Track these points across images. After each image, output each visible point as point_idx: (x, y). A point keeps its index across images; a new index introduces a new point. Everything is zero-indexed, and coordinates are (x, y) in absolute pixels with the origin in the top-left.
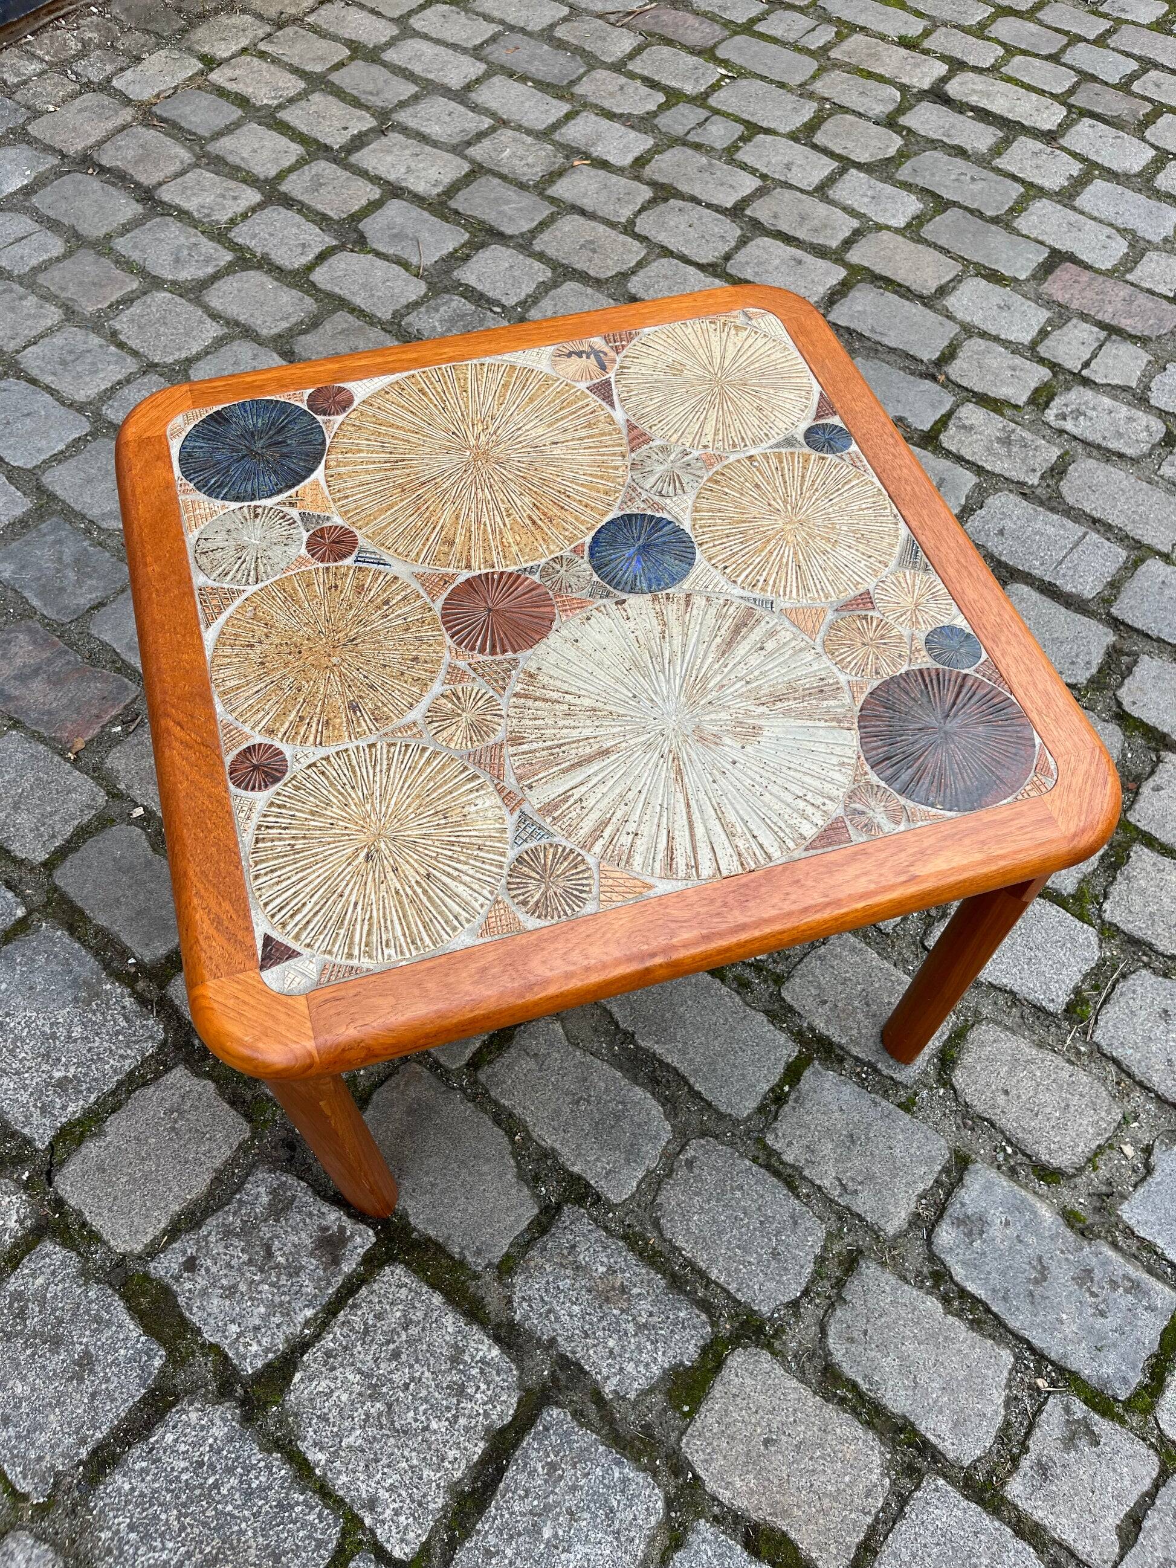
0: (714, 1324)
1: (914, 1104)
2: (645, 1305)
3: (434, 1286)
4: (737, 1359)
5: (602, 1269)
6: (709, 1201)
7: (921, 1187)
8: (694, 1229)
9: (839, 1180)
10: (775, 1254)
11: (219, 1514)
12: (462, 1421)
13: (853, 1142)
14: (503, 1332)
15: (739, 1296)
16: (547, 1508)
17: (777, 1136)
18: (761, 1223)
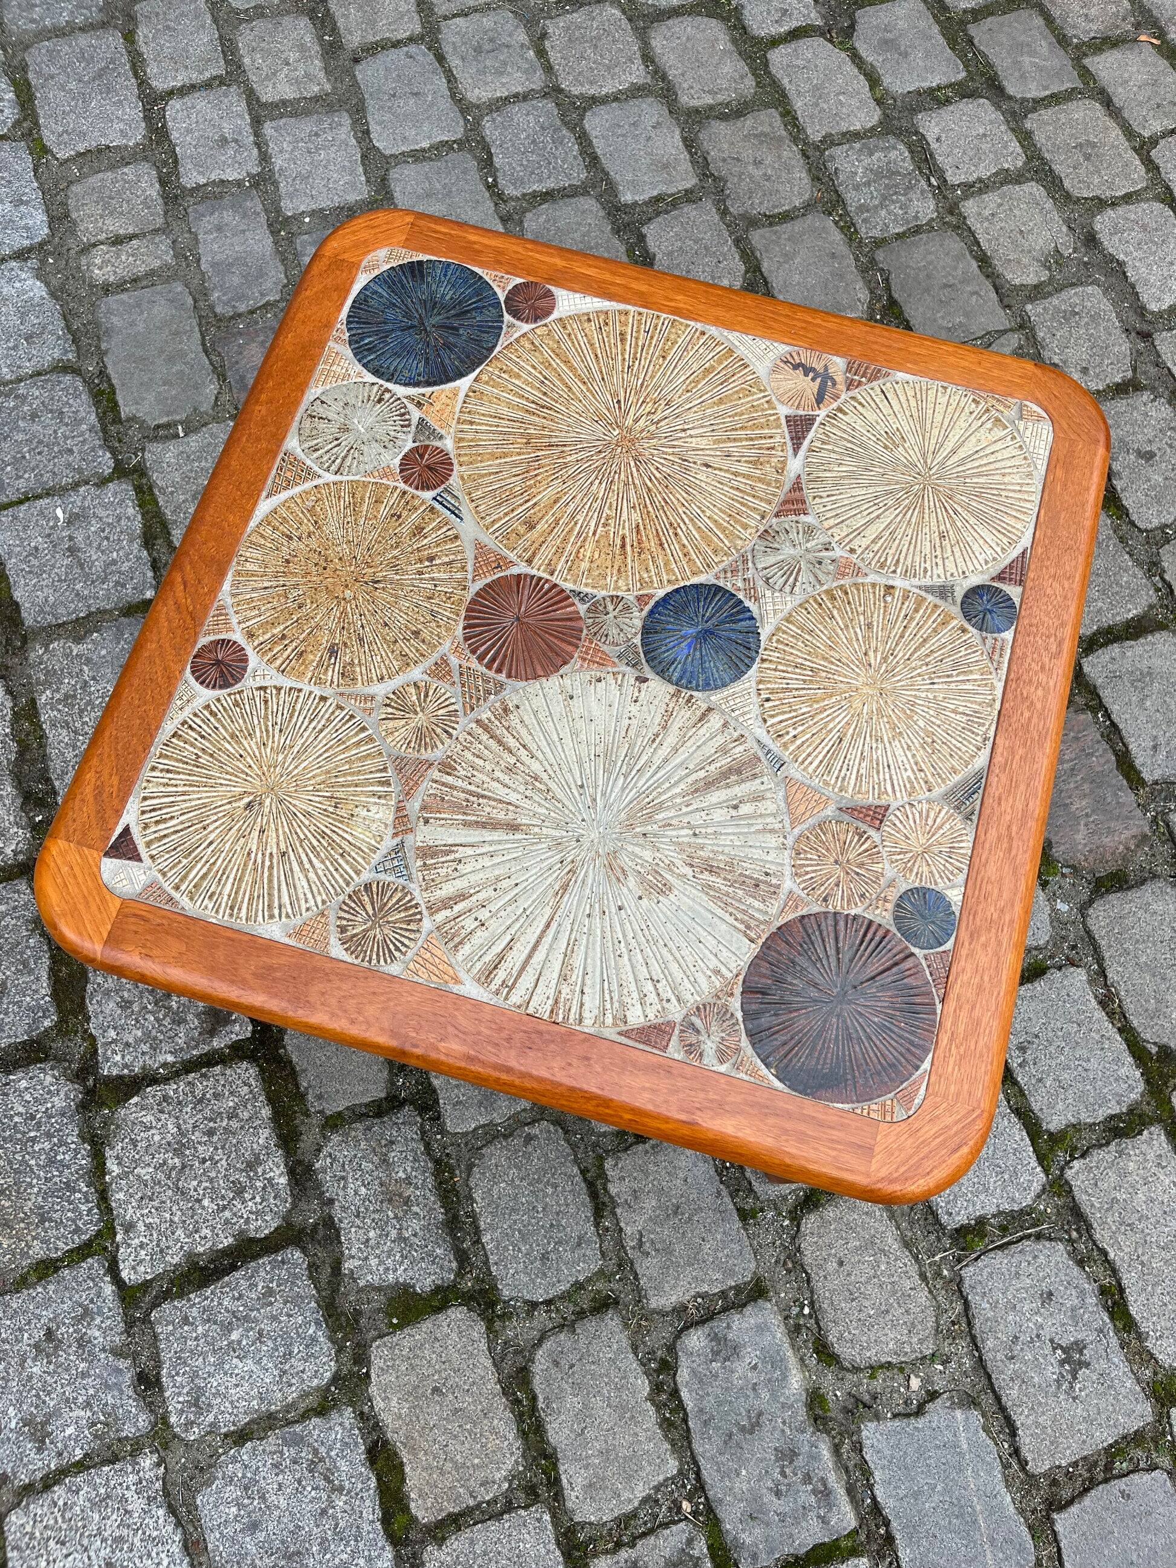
0: (460, 1274)
1: (754, 1217)
2: (416, 1225)
3: (271, 1100)
4: (457, 1314)
5: (401, 1175)
6: (522, 1179)
7: (705, 1288)
8: (495, 1192)
9: (641, 1235)
10: (544, 1257)
11: (24, 1162)
12: (227, 1214)
13: (675, 1213)
14: (299, 1170)
15: (493, 1269)
16: (246, 1318)
17: (616, 1165)
18: (552, 1225)
